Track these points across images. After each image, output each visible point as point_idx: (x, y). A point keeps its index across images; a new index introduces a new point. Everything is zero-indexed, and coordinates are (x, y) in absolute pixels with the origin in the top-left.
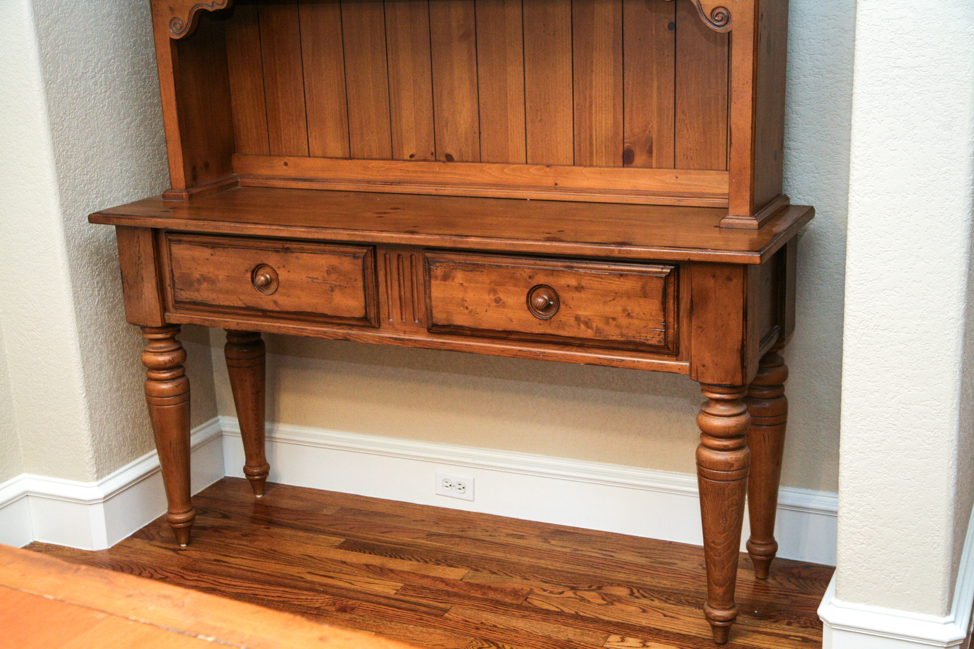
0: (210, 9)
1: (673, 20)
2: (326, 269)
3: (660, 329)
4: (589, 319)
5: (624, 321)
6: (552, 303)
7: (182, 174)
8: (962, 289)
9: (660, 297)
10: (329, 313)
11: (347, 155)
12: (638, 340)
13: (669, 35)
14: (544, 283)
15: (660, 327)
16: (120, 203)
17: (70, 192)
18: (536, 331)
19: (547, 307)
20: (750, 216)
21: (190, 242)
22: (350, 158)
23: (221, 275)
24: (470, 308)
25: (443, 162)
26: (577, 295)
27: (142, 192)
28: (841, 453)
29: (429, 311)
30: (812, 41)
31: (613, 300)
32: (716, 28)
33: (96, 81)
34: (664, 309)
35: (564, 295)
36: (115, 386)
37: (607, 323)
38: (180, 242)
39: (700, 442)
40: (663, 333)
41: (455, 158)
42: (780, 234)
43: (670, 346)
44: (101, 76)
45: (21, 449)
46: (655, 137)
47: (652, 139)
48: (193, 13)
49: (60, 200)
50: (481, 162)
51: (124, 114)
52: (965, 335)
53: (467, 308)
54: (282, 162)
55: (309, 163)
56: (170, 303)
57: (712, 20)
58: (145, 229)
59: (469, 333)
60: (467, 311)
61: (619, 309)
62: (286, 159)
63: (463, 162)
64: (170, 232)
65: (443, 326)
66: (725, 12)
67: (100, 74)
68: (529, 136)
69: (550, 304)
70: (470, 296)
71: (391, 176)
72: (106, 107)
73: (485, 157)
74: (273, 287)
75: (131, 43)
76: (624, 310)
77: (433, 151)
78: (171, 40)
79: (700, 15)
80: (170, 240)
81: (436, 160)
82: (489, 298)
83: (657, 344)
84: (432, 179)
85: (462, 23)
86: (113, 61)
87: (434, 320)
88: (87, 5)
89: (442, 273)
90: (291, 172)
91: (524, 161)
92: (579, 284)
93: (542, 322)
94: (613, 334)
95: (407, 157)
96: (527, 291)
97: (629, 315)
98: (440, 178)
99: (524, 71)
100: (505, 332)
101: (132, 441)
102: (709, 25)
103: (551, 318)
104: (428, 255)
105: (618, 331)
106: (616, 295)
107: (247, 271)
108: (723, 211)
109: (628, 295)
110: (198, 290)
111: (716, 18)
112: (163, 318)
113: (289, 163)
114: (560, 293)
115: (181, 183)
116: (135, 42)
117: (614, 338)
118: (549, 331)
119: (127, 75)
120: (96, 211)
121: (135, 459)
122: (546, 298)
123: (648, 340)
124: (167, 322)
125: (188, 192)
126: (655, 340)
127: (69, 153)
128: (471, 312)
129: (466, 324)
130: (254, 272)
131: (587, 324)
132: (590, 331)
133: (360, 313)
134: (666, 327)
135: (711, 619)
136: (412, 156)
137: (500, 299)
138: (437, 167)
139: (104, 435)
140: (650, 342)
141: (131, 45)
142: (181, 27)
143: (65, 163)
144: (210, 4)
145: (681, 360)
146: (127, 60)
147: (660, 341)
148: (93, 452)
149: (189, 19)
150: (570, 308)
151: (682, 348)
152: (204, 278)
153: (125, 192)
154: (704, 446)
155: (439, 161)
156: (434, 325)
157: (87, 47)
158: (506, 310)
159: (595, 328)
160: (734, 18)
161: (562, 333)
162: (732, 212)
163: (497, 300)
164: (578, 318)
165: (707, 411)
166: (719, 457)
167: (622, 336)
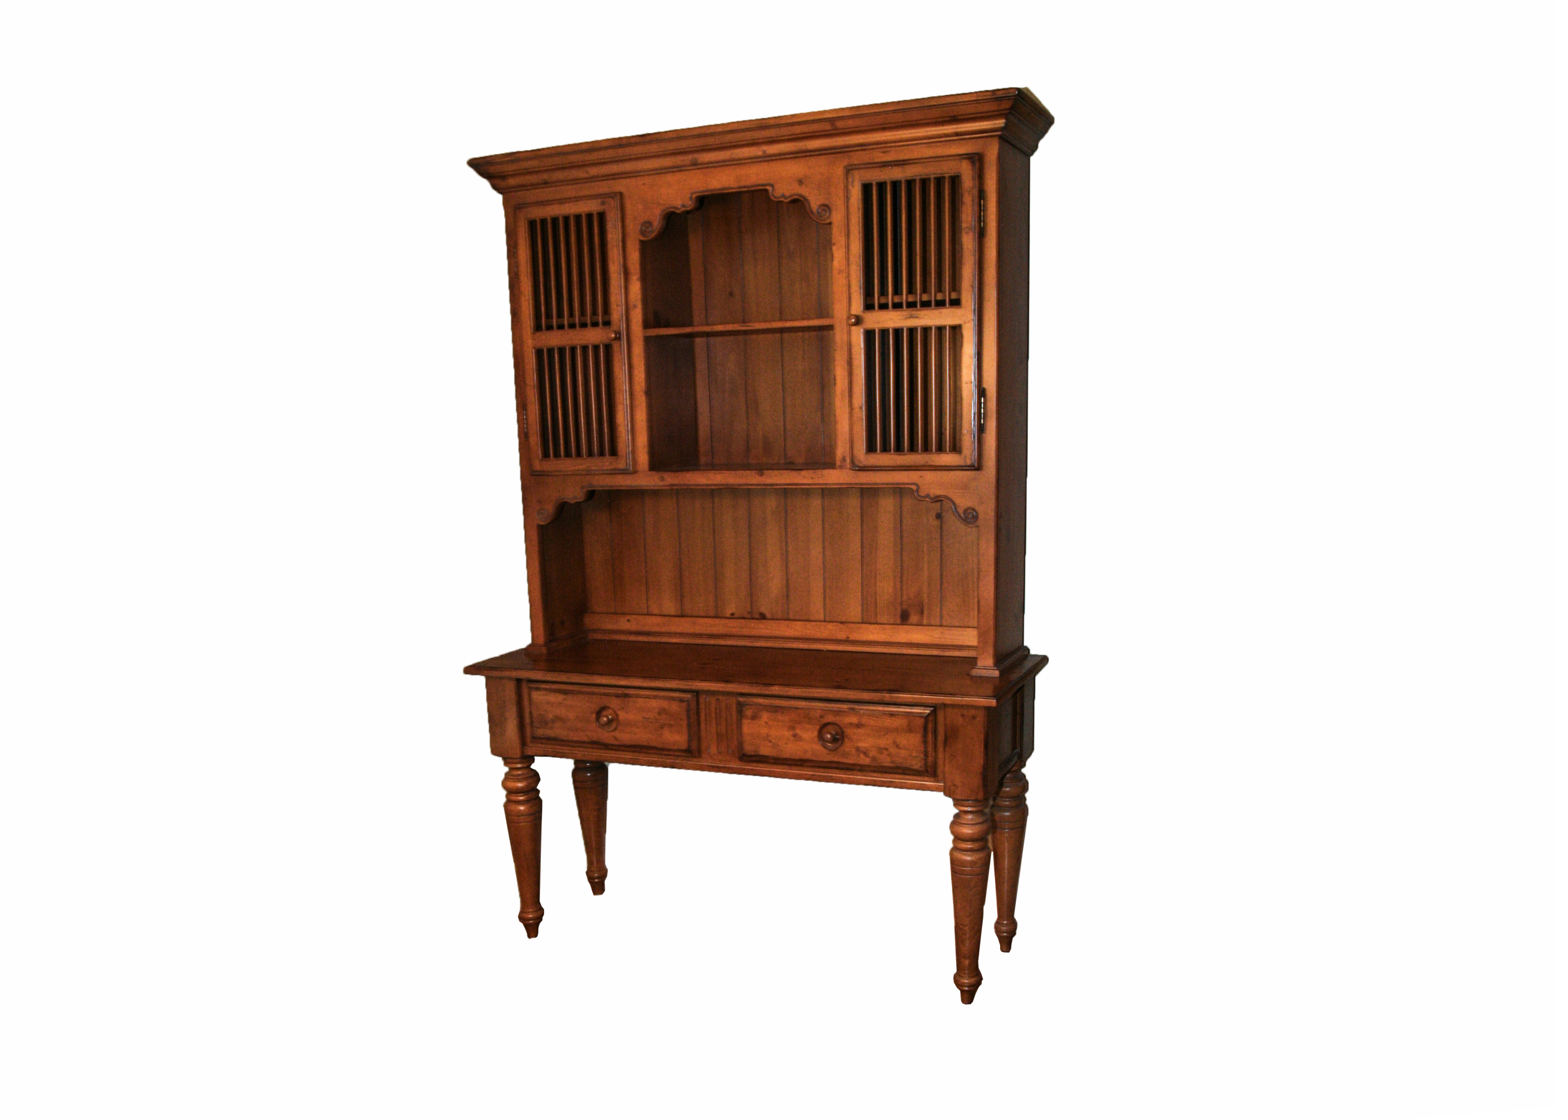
0: (570, 501)
1: (939, 511)
2: (657, 710)
3: (922, 760)
4: (868, 750)
5: (893, 750)
6: (838, 737)
7: (543, 631)
9: (922, 733)
10: (659, 746)
11: (679, 613)
12: (904, 766)
13: (936, 523)
14: (832, 722)
15: (922, 756)
18: (825, 760)
19: (834, 740)
20: (994, 667)
21: (546, 689)
22: (682, 616)
23: (571, 715)
24: (773, 742)
25: (758, 619)
26: (860, 731)
29: (741, 744)
31: (886, 734)
34: (925, 742)
35: (849, 731)
37: (881, 753)
38: (538, 689)
39: (953, 844)
41: (768, 617)
42: (1014, 680)
43: (929, 769)
46: (926, 601)
47: (922, 603)
48: (557, 504)
50: (788, 619)
53: (770, 742)
54: (626, 619)
55: (648, 620)
56: (528, 740)
57: (965, 518)
58: (510, 679)
60: (770, 744)
61: (890, 742)
62: (628, 617)
63: (773, 619)
64: (530, 681)
65: (751, 756)
66: (974, 513)
68: (827, 600)
69: (836, 738)
70: (773, 732)
71: (715, 630)
73: (791, 616)
74: (614, 725)
76: (895, 742)
77: (750, 610)
78: (538, 525)
79: (955, 513)
80: (530, 688)
81: (752, 618)
82: (788, 734)
83: (919, 768)
84: (748, 634)
87: (744, 751)
89: (751, 714)
90: (632, 626)
91: (823, 620)
92: (858, 722)
93: (829, 752)
94: (886, 761)
95: (728, 615)
96: (818, 727)
97: (898, 746)
98: (755, 633)
100: (801, 761)
103: (837, 749)
104: (741, 699)
105: (888, 759)
106: (888, 731)
107: (592, 712)
108: (972, 661)
109: (896, 730)
110: (552, 728)
111: (968, 517)
112: (522, 752)
113: (630, 619)
114: (845, 730)
115: (541, 639)
117: (886, 764)
118: (836, 759)
120: (471, 663)
122: (834, 733)
123: (912, 766)
124: (526, 754)
125: (546, 646)
126: (917, 765)
128: (773, 745)
129: (771, 754)
130: (599, 714)
131: (865, 754)
132: (867, 759)
133: (684, 746)
134: (926, 755)
135: (960, 985)
136: (732, 614)
137: (797, 735)
138: (752, 624)
140: (914, 767)
142: (547, 515)
144: (571, 498)
145: (938, 782)
147: (921, 767)
149: (553, 508)
150: (852, 741)
151: (939, 771)
152: (558, 718)
154: (956, 848)
155: (755, 618)
156: (744, 755)
158: (802, 743)
159: (871, 757)
160: (981, 516)
161: (846, 761)
162: (980, 663)
163: (795, 736)
164: (858, 749)
165: (958, 821)
166: (968, 858)
167: (892, 762)
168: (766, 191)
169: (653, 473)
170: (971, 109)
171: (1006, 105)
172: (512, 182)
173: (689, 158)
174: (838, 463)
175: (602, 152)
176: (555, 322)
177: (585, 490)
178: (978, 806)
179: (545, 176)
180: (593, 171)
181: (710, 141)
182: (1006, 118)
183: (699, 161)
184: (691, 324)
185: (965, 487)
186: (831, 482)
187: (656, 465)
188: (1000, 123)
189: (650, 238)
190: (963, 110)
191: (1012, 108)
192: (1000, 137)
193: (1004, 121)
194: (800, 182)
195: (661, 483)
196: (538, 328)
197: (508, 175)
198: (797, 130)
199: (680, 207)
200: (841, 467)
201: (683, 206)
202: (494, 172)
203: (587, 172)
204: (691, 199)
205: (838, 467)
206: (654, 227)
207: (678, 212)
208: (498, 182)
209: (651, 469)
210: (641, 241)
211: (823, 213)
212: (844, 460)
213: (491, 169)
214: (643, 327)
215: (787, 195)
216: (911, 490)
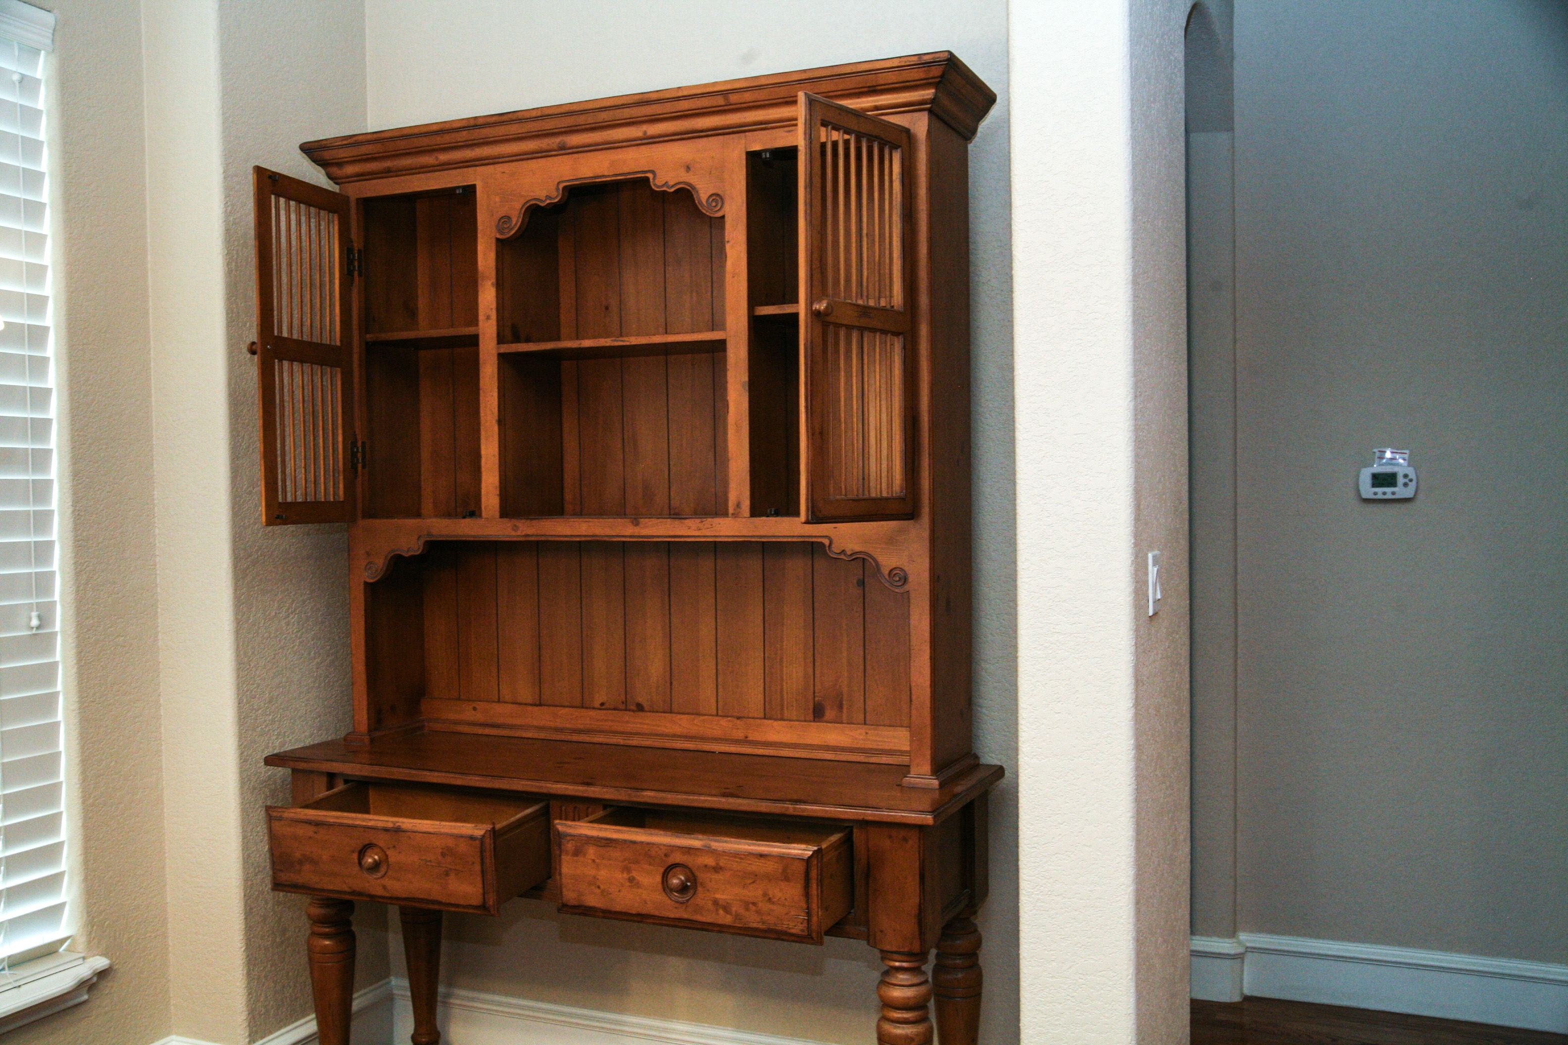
0: (406, 555)
1: (862, 577)
3: (803, 916)
4: (728, 904)
5: (763, 905)
6: (689, 884)
7: (366, 717)
8: (1130, 854)
9: (802, 882)
11: (537, 702)
12: (780, 928)
13: (857, 592)
14: (681, 862)
15: (803, 914)
16: (301, 745)
17: (250, 732)
18: (672, 916)
19: (683, 889)
20: (931, 776)
22: (540, 705)
24: (602, 887)
25: (633, 711)
26: (715, 876)
27: (326, 734)
28: (1021, 1027)
31: (753, 882)
32: (894, 588)
33: (289, 622)
34: (807, 895)
35: (702, 876)
36: (278, 940)
37: (747, 909)
39: (880, 1015)
40: (806, 921)
41: (646, 708)
42: (959, 794)
43: (814, 935)
44: (294, 616)
45: (172, 1007)
46: (845, 690)
47: (842, 695)
48: (389, 558)
49: (239, 741)
50: (671, 712)
51: (315, 654)
52: (1137, 902)
53: (599, 887)
54: (471, 707)
55: (498, 709)
57: (890, 581)
58: (321, 773)
59: (601, 914)
60: (598, 891)
61: (760, 892)
62: (474, 705)
63: (653, 712)
65: (574, 907)
66: (902, 575)
67: (293, 614)
68: (720, 687)
69: (687, 885)
70: (603, 874)
71: (580, 724)
72: (296, 647)
73: (675, 708)
76: (765, 894)
77: (624, 700)
79: (879, 575)
81: (626, 710)
82: (622, 877)
83: (800, 933)
84: (621, 729)
86: (308, 602)
87: (564, 900)
89: (573, 848)
90: (479, 717)
91: (715, 713)
92: (717, 864)
93: (677, 905)
94: (754, 920)
95: (597, 705)
96: (662, 870)
97: (770, 900)
98: (629, 727)
100: (639, 915)
101: (292, 1001)
102: (888, 585)
103: (688, 901)
105: (758, 918)
106: (755, 877)
108: (905, 769)
109: (767, 877)
111: (894, 579)
113: (477, 707)
114: (697, 874)
115: (363, 727)
117: (755, 925)
118: (685, 916)
120: (275, 752)
121: (293, 1022)
122: (683, 878)
123: (790, 928)
125: (370, 735)
126: (797, 928)
127: (253, 693)
128: (603, 892)
129: (599, 905)
131: (726, 909)
132: (728, 916)
134: (809, 914)
136: (602, 704)
137: (634, 878)
138: (627, 716)
139: (261, 995)
140: (793, 931)
142: (377, 570)
143: (248, 702)
144: (406, 549)
147: (803, 931)
148: (247, 1013)
149: (384, 563)
150: (708, 890)
153: (307, 734)
154: (885, 1018)
155: (630, 710)
156: (565, 905)
158: (640, 891)
159: (734, 913)
160: (911, 579)
161: (699, 918)
162: (914, 771)
163: (631, 880)
164: (716, 902)
165: (888, 980)
166: (900, 1031)
167: (763, 923)
168: (647, 179)
169: (505, 520)
170: (892, 78)
171: (936, 72)
172: (350, 170)
173: (554, 142)
174: (731, 511)
175: (453, 135)
177: (423, 539)
178: (914, 961)
179: (388, 164)
180: (444, 157)
181: (581, 120)
182: (936, 89)
183: (569, 145)
184: (558, 339)
185: (891, 541)
186: (722, 534)
187: (508, 510)
188: (928, 93)
189: (508, 236)
190: (883, 79)
191: (942, 76)
192: (930, 111)
193: (933, 91)
194: (688, 168)
195: (513, 533)
197: (346, 162)
198: (684, 105)
199: (544, 199)
200: (735, 515)
201: (548, 197)
202: (328, 158)
203: (437, 159)
204: (557, 189)
205: (730, 515)
206: (514, 222)
207: (542, 205)
208: (335, 171)
209: (502, 515)
210: (498, 240)
211: (714, 204)
212: (738, 505)
213: (327, 155)
214: (496, 342)
215: (671, 183)
216: (822, 545)
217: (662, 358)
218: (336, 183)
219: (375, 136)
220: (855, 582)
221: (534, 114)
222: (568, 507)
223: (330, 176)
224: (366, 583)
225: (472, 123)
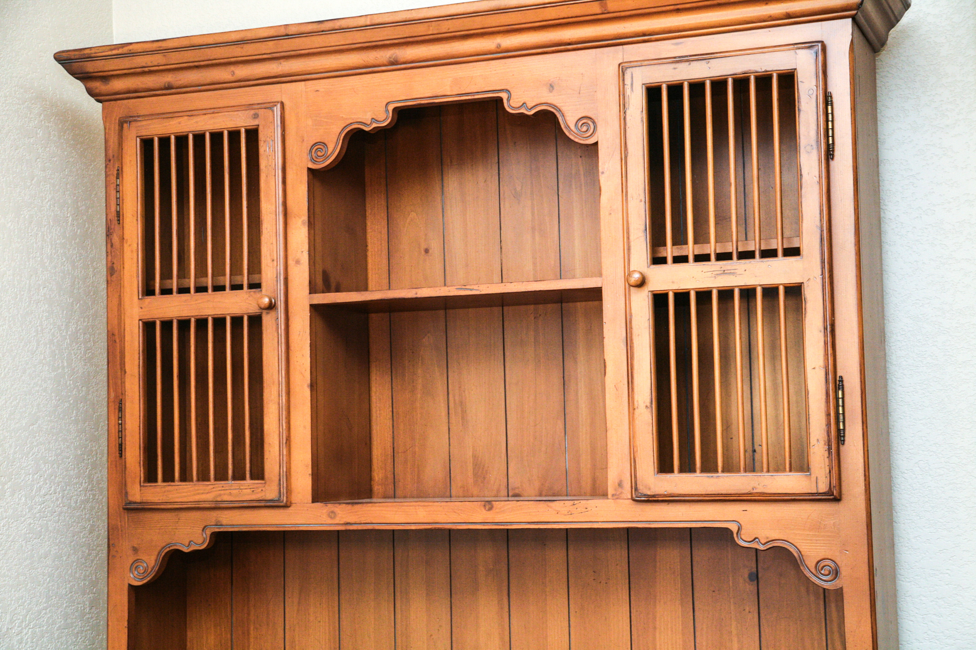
0: (186, 550)
1: (754, 570)
13: (751, 587)
30: (923, 598)
32: (823, 583)
44: (28, 631)
48: (163, 554)
57: (817, 575)
66: (832, 565)
67: (27, 628)
75: (67, 589)
78: (130, 586)
79: (802, 568)
85: (492, 567)
86: (44, 611)
88: (24, 545)
99: (569, 627)
102: (814, 579)
111: (822, 572)
116: (71, 587)
119: (57, 630)
141: (66, 592)
142: (146, 571)
144: (187, 544)
146: (60, 610)
149: (156, 560)
157: (17, 596)
168: (500, 100)
169: (320, 506)
172: (118, 85)
173: (386, 55)
174: (610, 491)
176: (174, 284)
177: (208, 532)
179: (169, 78)
180: (242, 72)
181: (419, 30)
183: (401, 59)
184: (366, 289)
185: (817, 527)
186: (599, 519)
187: (322, 493)
189: (323, 165)
192: (855, 19)
194: (551, 87)
195: (330, 521)
196: (148, 291)
197: (113, 76)
199: (369, 122)
200: (616, 497)
201: (375, 120)
202: (91, 70)
203: (233, 73)
204: (387, 110)
205: (610, 496)
206: (330, 149)
207: (367, 129)
208: (97, 85)
209: (315, 499)
210: (309, 169)
211: (584, 129)
212: (620, 484)
213: (90, 67)
214: (308, 291)
215: (530, 105)
216: (727, 531)
217: (497, 310)
218: (99, 101)
219: (155, 45)
220: (746, 576)
221: (362, 22)
222: (377, 488)
223: (91, 93)
224: (131, 587)
225: (282, 31)
